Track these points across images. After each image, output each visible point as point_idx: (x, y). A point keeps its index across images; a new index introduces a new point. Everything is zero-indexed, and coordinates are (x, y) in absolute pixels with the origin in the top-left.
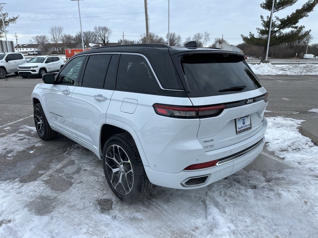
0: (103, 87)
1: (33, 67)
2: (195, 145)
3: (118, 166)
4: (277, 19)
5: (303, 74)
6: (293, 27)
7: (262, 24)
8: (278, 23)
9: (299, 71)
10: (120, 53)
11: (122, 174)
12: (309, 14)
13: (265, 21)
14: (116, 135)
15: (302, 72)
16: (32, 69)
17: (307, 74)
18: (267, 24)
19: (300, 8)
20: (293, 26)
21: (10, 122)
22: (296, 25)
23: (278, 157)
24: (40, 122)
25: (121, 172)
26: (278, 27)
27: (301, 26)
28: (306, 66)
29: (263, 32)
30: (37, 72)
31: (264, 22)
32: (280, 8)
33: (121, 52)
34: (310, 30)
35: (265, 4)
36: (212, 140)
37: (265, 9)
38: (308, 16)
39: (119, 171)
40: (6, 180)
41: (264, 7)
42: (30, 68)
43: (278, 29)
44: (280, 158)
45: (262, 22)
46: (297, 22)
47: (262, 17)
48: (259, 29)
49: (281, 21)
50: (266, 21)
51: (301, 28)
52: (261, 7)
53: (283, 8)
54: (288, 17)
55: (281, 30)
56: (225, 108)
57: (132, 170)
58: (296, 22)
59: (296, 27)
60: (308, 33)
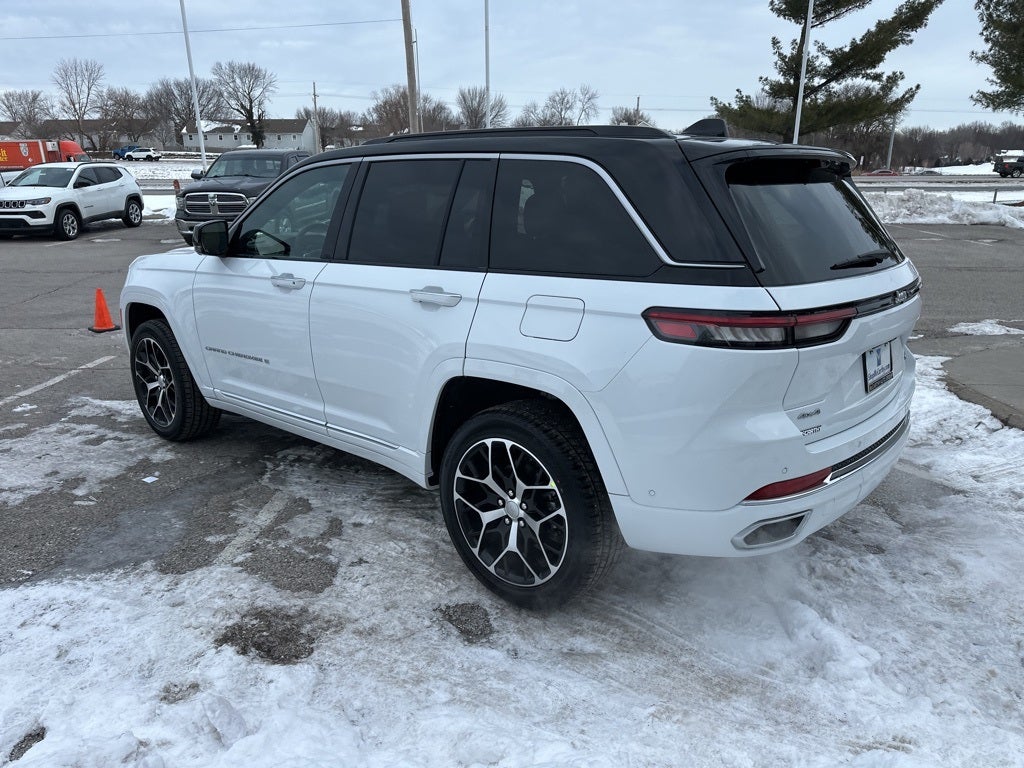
0: (438, 264)
1: (34, 202)
2: (776, 426)
3: (500, 501)
4: (822, 48)
5: (899, 221)
6: (867, 76)
7: (776, 63)
8: (825, 62)
9: (887, 212)
10: (496, 156)
11: (515, 525)
12: (913, 35)
13: (786, 57)
14: (497, 408)
15: (896, 216)
16: (29, 208)
17: (912, 221)
18: (793, 65)
19: (888, 15)
20: (869, 71)
21: (25, 387)
22: (878, 70)
23: (911, 464)
24: (159, 383)
25: (511, 521)
26: (823, 76)
27: (894, 73)
28: (906, 197)
29: (777, 91)
30: (49, 220)
31: (782, 57)
32: (828, 17)
33: (500, 152)
34: (918, 87)
35: (786, 2)
36: (818, 412)
37: (784, 16)
38: (911, 41)
39: (507, 516)
40: (110, 567)
41: (779, 12)
42: (22, 204)
43: (824, 81)
44: (919, 467)
45: (776, 58)
46: (881, 59)
47: (775, 42)
48: (766, 79)
50: (789, 55)
51: (894, 79)
52: (772, 10)
53: (837, 16)
54: (853, 43)
55: (833, 84)
56: (854, 318)
57: (562, 512)
58: (877, 60)
59: (877, 77)
60: (912, 96)
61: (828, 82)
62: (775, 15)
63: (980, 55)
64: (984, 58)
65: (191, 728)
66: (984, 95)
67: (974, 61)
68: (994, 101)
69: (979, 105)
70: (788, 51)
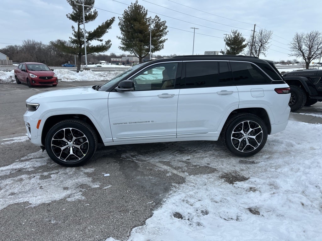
4: (85, 31)
6: (98, 40)
7: (73, 33)
8: (87, 35)
12: (108, 30)
13: (76, 32)
18: (79, 35)
19: (100, 24)
22: (101, 39)
26: (87, 38)
28: (116, 73)
29: (74, 42)
31: (75, 32)
34: (111, 44)
35: (71, 15)
37: (72, 20)
38: (108, 32)
41: (70, 18)
46: (102, 36)
47: (73, 27)
48: (71, 38)
49: (89, 33)
52: (67, 17)
55: (89, 41)
57: (262, 132)
59: (101, 41)
60: (110, 46)
61: (88, 40)
62: (69, 19)
63: (119, 37)
64: (119, 38)
65: (271, 189)
66: (121, 47)
67: (118, 38)
68: (123, 49)
69: (121, 50)
70: (76, 30)
